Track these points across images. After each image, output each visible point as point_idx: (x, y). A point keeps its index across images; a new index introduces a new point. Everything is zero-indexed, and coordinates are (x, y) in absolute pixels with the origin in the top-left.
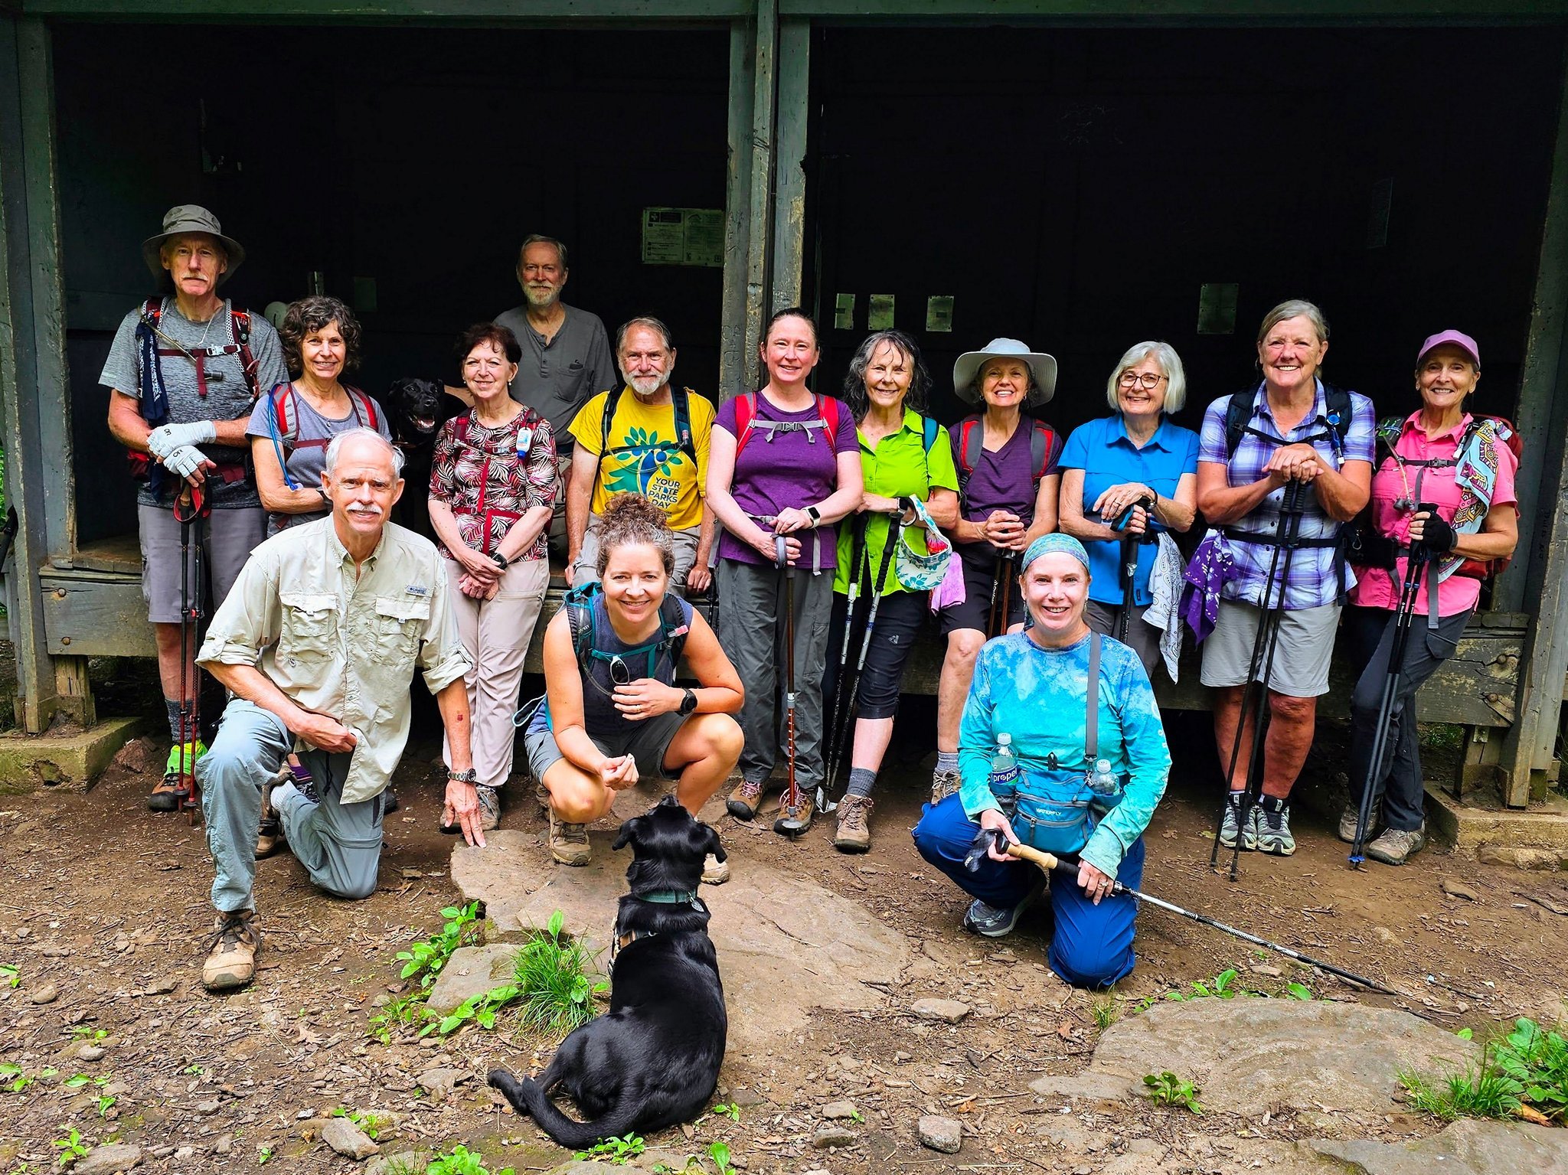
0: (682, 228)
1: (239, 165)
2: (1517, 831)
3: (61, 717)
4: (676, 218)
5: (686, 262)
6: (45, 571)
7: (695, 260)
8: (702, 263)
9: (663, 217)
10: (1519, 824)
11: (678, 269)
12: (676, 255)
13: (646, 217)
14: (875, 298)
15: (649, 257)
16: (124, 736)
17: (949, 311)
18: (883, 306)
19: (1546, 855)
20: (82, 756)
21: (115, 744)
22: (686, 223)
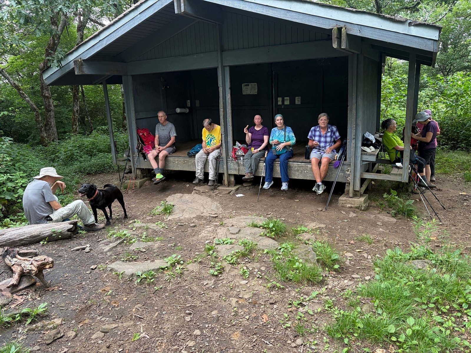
0: (249, 87)
1: (168, 87)
2: (349, 201)
3: (138, 177)
4: (248, 85)
5: (250, 94)
6: (134, 155)
7: (252, 93)
8: (253, 94)
9: (246, 85)
10: (349, 200)
11: (249, 95)
12: (249, 92)
13: (243, 86)
14: (285, 98)
15: (244, 93)
16: (146, 180)
17: (300, 100)
18: (287, 100)
19: (352, 206)
20: (139, 183)
21: (145, 182)
22: (250, 86)
